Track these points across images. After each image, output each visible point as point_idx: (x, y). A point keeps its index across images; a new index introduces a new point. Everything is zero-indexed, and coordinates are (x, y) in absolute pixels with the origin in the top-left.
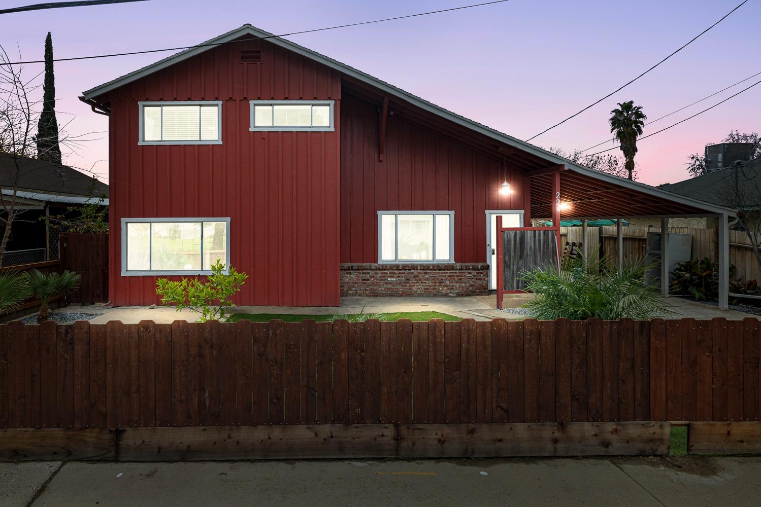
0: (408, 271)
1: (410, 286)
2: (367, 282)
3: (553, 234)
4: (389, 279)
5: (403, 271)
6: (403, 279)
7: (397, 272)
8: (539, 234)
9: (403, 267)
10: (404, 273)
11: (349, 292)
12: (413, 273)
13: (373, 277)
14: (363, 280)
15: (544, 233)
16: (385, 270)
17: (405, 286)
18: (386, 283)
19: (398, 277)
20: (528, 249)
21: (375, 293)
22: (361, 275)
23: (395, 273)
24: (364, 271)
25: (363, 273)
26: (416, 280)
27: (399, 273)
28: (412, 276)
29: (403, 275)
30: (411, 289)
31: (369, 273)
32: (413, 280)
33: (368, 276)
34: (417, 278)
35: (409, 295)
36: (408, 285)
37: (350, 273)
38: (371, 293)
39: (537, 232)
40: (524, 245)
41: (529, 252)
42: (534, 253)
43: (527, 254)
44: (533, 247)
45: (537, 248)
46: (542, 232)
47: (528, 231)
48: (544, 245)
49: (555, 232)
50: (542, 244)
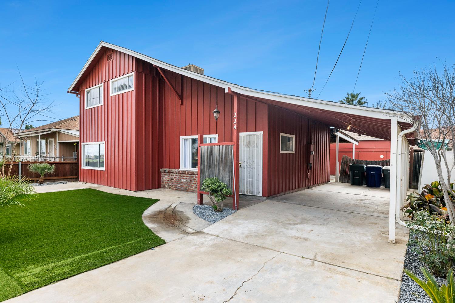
0: (191, 176)
1: (192, 185)
2: (172, 180)
3: (231, 148)
4: (182, 180)
5: (189, 175)
6: (189, 180)
7: (186, 176)
8: (223, 148)
9: (188, 172)
10: (189, 177)
11: (166, 186)
12: (193, 177)
13: (175, 178)
14: (171, 179)
15: (226, 147)
16: (180, 174)
17: (190, 185)
18: (181, 182)
19: (186, 179)
21: (176, 188)
22: (170, 176)
23: (184, 176)
24: (172, 174)
25: (171, 175)
26: (195, 182)
27: (187, 177)
28: (193, 178)
29: (188, 178)
30: (192, 187)
31: (174, 175)
32: (193, 181)
33: (173, 177)
34: (195, 180)
35: (191, 191)
36: (191, 184)
37: (166, 174)
38: (175, 188)
39: (221, 146)
40: (213, 158)
41: (215, 163)
42: (219, 164)
43: (215, 164)
44: (218, 158)
45: (221, 160)
46: (224, 147)
47: (215, 146)
48: (225, 157)
49: (233, 146)
50: (224, 157)
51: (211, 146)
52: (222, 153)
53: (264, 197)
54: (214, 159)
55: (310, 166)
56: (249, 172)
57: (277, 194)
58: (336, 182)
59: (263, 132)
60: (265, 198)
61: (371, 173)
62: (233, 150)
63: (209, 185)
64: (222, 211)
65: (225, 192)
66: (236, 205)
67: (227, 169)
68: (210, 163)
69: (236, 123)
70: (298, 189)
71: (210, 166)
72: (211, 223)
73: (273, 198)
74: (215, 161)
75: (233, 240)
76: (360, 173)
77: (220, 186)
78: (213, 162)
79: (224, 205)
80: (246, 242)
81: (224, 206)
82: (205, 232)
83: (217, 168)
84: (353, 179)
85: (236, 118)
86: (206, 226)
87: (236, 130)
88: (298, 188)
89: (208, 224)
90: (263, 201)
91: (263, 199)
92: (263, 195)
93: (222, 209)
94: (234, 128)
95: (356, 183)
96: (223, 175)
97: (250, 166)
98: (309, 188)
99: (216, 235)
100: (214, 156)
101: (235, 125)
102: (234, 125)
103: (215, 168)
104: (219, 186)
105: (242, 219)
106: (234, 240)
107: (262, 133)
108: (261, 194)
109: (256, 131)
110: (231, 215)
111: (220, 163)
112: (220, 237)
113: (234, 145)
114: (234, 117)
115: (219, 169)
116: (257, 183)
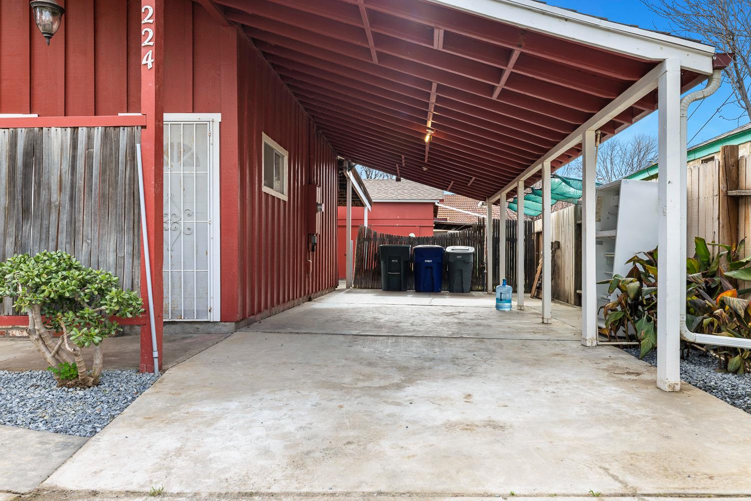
3: (132, 137)
8: (90, 138)
15: (105, 136)
20: (55, 186)
39: (82, 133)
40: (39, 174)
41: (55, 197)
42: (72, 198)
43: (50, 203)
44: (67, 178)
45: (80, 183)
46: (98, 133)
47: (53, 129)
48: (103, 172)
49: (138, 132)
50: (96, 171)
51: (30, 130)
52: (89, 157)
53: (227, 323)
54: (49, 178)
55: (312, 241)
56: (172, 245)
57: (257, 313)
58: (348, 287)
59: (220, 114)
60: (230, 326)
61: (426, 261)
62: (138, 146)
63: (37, 280)
64: (97, 383)
65: (118, 302)
66: (156, 354)
67: (112, 220)
68: (26, 199)
69: (151, 43)
70: (292, 302)
71: (26, 210)
72: (76, 439)
73: (251, 326)
74: (49, 189)
75: (251, 494)
76: (402, 263)
77: (90, 282)
78: (44, 193)
79: (104, 355)
80: (320, 490)
81: (106, 363)
82: (74, 488)
83: (65, 218)
84: (388, 279)
85: (153, 26)
86: (55, 455)
87: (153, 71)
88: (293, 299)
89: (65, 446)
90: (226, 335)
91: (225, 329)
92: (224, 318)
93: (96, 373)
94: (144, 62)
95: (395, 286)
96: (96, 243)
97: (176, 225)
98: (310, 300)
99: (148, 489)
100: (45, 170)
101: (150, 52)
102: (143, 50)
103: (54, 217)
104: (83, 284)
105: (207, 399)
106: (257, 494)
107: (217, 117)
108: (216, 316)
109: (193, 112)
110: (147, 391)
111: (79, 195)
112: (172, 495)
113: (144, 127)
114: (145, 21)
115: (72, 222)
116: (203, 278)
